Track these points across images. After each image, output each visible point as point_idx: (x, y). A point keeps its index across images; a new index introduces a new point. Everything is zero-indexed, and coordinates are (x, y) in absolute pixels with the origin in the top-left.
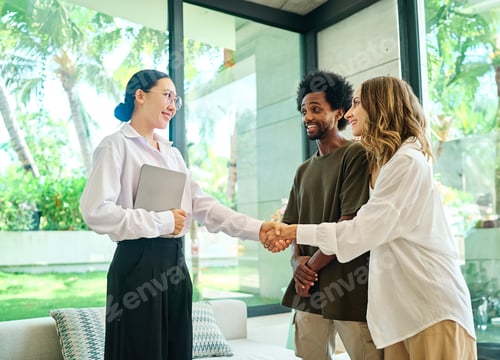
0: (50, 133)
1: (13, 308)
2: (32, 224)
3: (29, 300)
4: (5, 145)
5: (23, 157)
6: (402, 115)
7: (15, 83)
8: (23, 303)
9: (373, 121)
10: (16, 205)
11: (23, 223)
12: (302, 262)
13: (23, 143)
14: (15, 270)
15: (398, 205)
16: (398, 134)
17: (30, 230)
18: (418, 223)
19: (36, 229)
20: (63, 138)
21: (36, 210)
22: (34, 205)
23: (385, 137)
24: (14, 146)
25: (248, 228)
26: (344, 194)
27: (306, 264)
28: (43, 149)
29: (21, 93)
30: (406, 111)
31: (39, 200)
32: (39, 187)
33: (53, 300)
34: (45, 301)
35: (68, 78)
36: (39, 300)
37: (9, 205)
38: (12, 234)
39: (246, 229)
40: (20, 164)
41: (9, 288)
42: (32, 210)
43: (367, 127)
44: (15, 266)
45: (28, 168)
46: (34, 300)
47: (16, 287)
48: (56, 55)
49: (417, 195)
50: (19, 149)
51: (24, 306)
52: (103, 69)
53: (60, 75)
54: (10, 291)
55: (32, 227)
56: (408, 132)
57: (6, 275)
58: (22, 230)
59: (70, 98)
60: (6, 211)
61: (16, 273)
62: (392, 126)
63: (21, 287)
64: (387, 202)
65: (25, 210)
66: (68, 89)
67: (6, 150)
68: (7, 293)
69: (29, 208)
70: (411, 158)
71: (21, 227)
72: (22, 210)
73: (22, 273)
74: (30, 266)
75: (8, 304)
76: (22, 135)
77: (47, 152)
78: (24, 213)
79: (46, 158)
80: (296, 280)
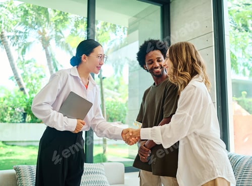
0: (36, 71)
1: (6, 164)
2: (21, 119)
3: (15, 160)
4: (12, 77)
5: (20, 84)
6: (191, 63)
7: (17, 45)
8: (12, 161)
9: (175, 67)
10: (14, 109)
11: (17, 119)
12: (142, 144)
13: (20, 76)
14: (12, 144)
15: (190, 114)
16: (188, 73)
17: (21, 122)
18: (204, 122)
19: (24, 122)
20: (42, 73)
21: (24, 112)
22: (23, 109)
23: (182, 75)
24: (15, 78)
25: (116, 133)
26: (165, 106)
27: (144, 145)
28: (32, 80)
29: (21, 50)
30: (193, 60)
31: (26, 107)
32: (26, 99)
33: (28, 160)
34: (23, 160)
35: (45, 42)
36: (20, 160)
37: (10, 109)
38: (11, 124)
39: (115, 134)
40: (18, 88)
41: (7, 153)
42: (22, 112)
43: (172, 71)
44: (12, 142)
45: (22, 89)
46: (18, 160)
47: (11, 153)
48: (39, 30)
49: (201, 107)
50: (18, 80)
51: (12, 163)
52: (64, 37)
53: (41, 40)
54: (8, 154)
55: (21, 121)
56: (194, 73)
57: (7, 146)
58: (17, 122)
59: (46, 53)
60: (9, 112)
61: (13, 145)
62: (185, 70)
63: (13, 153)
64: (185, 112)
65: (18, 112)
66: (45, 48)
67: (13, 80)
68: (5, 155)
69: (20, 111)
70: (195, 87)
71: (15, 121)
72: (16, 112)
73: (15, 145)
74: (20, 142)
75: (3, 162)
76: (20, 72)
77: (34, 81)
78: (17, 113)
79: (33, 84)
80: (140, 155)
